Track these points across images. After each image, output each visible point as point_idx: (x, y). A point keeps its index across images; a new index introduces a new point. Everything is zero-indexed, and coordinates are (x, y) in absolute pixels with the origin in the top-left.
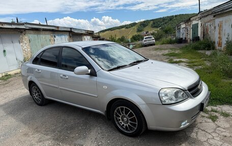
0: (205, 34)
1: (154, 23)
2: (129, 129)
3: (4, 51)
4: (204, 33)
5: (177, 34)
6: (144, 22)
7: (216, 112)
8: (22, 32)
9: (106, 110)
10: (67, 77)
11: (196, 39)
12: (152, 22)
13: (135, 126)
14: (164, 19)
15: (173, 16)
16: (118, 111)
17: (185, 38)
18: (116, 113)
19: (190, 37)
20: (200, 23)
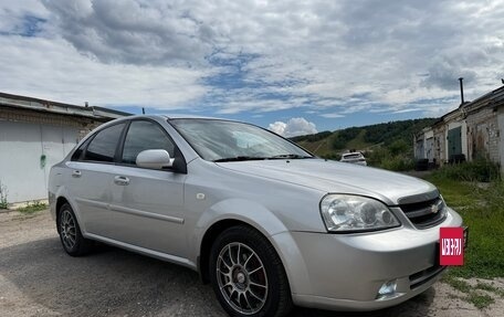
0: (476, 147)
1: (368, 134)
2: (249, 305)
3: (43, 158)
4: (474, 146)
5: (416, 153)
6: (348, 130)
7: (489, 289)
8: (85, 125)
9: (198, 254)
10: (128, 180)
11: (457, 158)
12: (364, 131)
13: (262, 296)
14: (390, 126)
15: (410, 121)
16: (226, 257)
17: (434, 160)
18: (222, 264)
19: (445, 156)
20: (464, 126)
